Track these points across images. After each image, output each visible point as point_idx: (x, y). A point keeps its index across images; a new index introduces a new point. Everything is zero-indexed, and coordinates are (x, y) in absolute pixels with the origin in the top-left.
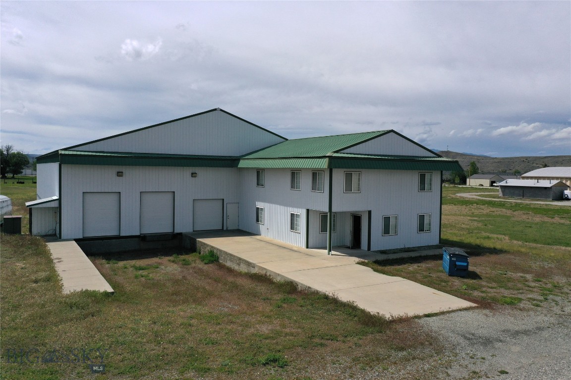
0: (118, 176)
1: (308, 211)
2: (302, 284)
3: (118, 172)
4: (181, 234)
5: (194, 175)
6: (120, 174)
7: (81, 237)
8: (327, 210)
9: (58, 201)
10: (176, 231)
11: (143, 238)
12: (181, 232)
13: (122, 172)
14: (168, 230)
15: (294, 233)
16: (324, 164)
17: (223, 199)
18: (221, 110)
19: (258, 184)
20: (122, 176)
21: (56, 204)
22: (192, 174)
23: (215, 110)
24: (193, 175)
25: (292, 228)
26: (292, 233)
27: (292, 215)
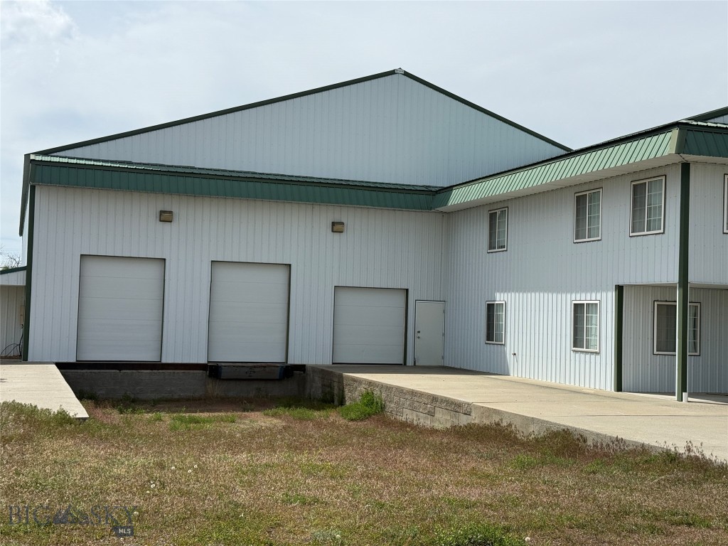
0: (160, 221)
1: (620, 289)
2: (598, 434)
3: (162, 212)
4: (302, 368)
5: (337, 227)
6: (165, 217)
7: (73, 360)
8: (674, 278)
9: (23, 274)
10: (291, 361)
11: (213, 370)
12: (304, 363)
13: (171, 212)
14: (275, 357)
15: (583, 355)
16: (667, 145)
17: (407, 290)
18: (406, 74)
19: (491, 246)
20: (171, 222)
21: (18, 280)
22: (333, 224)
23: (392, 73)
24: (335, 228)
25: (577, 342)
26: (578, 355)
27: (578, 308)
